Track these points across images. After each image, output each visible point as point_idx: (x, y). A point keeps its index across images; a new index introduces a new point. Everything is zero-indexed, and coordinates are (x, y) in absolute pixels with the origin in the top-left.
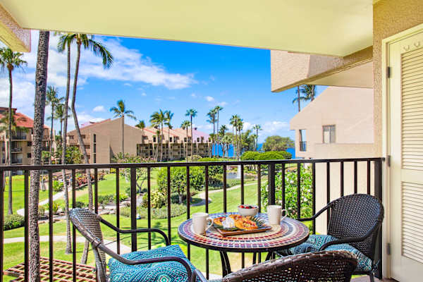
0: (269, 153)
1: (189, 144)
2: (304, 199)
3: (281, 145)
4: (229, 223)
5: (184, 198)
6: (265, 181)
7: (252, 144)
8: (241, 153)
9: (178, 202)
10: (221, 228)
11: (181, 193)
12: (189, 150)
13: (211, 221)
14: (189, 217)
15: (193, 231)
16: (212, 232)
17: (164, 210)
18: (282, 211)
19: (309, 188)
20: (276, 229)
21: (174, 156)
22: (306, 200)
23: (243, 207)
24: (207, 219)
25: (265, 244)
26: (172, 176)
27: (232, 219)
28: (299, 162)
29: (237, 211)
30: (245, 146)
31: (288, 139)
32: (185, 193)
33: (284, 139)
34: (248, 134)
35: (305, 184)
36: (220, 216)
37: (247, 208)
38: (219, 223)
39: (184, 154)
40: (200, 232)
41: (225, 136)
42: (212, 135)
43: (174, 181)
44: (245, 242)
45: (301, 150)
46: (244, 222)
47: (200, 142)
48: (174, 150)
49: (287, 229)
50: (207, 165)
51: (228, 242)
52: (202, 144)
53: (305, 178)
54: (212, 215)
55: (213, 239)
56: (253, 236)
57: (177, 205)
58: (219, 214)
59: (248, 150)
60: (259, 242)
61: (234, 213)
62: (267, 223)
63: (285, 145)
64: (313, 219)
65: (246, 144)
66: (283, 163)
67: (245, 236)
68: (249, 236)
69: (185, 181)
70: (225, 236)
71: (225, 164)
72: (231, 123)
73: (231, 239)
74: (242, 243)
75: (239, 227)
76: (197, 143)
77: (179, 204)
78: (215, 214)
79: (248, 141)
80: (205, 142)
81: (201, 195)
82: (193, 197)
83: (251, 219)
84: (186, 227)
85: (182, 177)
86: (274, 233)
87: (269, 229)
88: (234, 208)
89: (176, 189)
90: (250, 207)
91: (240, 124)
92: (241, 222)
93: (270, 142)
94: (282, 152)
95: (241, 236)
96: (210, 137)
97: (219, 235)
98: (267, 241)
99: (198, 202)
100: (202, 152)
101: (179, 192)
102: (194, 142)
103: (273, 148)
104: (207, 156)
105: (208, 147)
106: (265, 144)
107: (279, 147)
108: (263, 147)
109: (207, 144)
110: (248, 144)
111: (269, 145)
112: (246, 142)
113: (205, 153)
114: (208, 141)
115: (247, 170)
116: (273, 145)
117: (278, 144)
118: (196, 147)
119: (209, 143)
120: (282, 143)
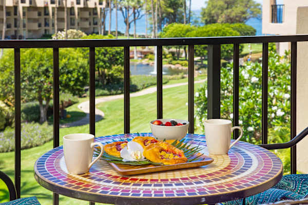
0: (213, 27)
1: (61, 9)
2: (278, 110)
3: (235, 11)
4: (133, 152)
5: (50, 111)
6: (201, 80)
7: (181, 9)
8: (160, 27)
9: (38, 120)
10: (118, 161)
11: (44, 102)
12: (61, 20)
13: (99, 150)
14: (56, 143)
15: (64, 168)
16: (100, 170)
17: (9, 136)
18: (233, 128)
19: (286, 91)
20: (222, 162)
21: (29, 31)
22: (280, 113)
23: (160, 124)
24: (92, 144)
25: (201, 191)
26: (27, 70)
27: (140, 145)
28: (266, 41)
29: (149, 131)
30: (169, 14)
32: (52, 102)
35: (279, 84)
36: (117, 140)
37: (168, 124)
38: (114, 153)
39: (50, 28)
40: (78, 170)
43: (30, 80)
44: (164, 187)
45: (272, 21)
46: (162, 150)
47: (82, 6)
48: (29, 19)
49: (242, 162)
50: (92, 45)
51: (131, 187)
52: (86, 9)
53: (280, 73)
54: (101, 138)
55: (101, 183)
56: (178, 175)
57: (37, 125)
58: (115, 136)
59: (174, 21)
60: (189, 186)
61: (143, 135)
62: (204, 152)
63: (244, 13)
64: (293, 146)
66: (237, 42)
67: (163, 176)
68: (170, 176)
69: (51, 79)
70: (125, 176)
71: (127, 44)
73: (136, 182)
74: (158, 188)
75: (152, 158)
76: (76, 6)
77: (41, 123)
78: (108, 137)
79: (174, 4)
81: (83, 106)
82: (69, 109)
83: (174, 144)
84: (51, 162)
85: (47, 70)
86: (217, 170)
87: (207, 163)
88: (143, 124)
89: (34, 94)
90: (174, 123)
92: (156, 150)
93: (214, 7)
94: (237, 25)
95: (155, 177)
97: (115, 174)
98: (204, 185)
99: (76, 119)
100: (86, 25)
101: (40, 100)
102: (69, 6)
103: (220, 17)
104: (96, 31)
105: (96, 14)
106: (206, 11)
107: (231, 16)
108: (201, 16)
109: (96, 8)
110: (174, 9)
111: (213, 12)
112: (170, 7)
113: (92, 26)
114: (98, 4)
115: (171, 59)
116: (220, 12)
117: (229, 10)
118: (74, 14)
119: (99, 7)
120: (238, 9)
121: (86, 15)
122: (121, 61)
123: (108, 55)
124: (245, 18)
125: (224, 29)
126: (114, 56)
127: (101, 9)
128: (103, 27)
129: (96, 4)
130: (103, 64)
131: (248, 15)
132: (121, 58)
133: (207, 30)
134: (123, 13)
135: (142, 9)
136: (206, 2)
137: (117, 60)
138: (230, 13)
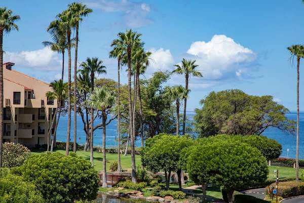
3: (246, 117)
30: (150, 118)
31: (267, 100)
33: (256, 100)
34: (157, 84)
41: (98, 91)
42: (58, 86)
47: (22, 105)
52: (28, 110)
63: (258, 119)
65: (151, 112)
72: (113, 54)
76: (13, 107)
79: (158, 104)
80: (36, 104)
91: (139, 57)
93: (216, 109)
96: (51, 90)
100: (28, 134)
103: (224, 124)
104: (41, 143)
105: (44, 117)
106: (204, 115)
107: (241, 124)
108: (195, 122)
109: (43, 109)
110: (157, 111)
111: (214, 116)
112: (151, 108)
113: (37, 135)
114: (46, 102)
115: (157, 187)
116: (224, 116)
117: (238, 115)
118: (10, 118)
119: (47, 107)
120: (250, 112)
121: (28, 118)
122: (88, 193)
123: (70, 184)
124: (261, 127)
125: (239, 145)
126: (78, 185)
127: (50, 109)
128: (52, 137)
129: (43, 102)
130: (61, 197)
131: (264, 122)
132: (89, 188)
133: (213, 146)
134: (83, 116)
135: (110, 111)
136: (202, 102)
137: (83, 190)
138: (239, 118)
